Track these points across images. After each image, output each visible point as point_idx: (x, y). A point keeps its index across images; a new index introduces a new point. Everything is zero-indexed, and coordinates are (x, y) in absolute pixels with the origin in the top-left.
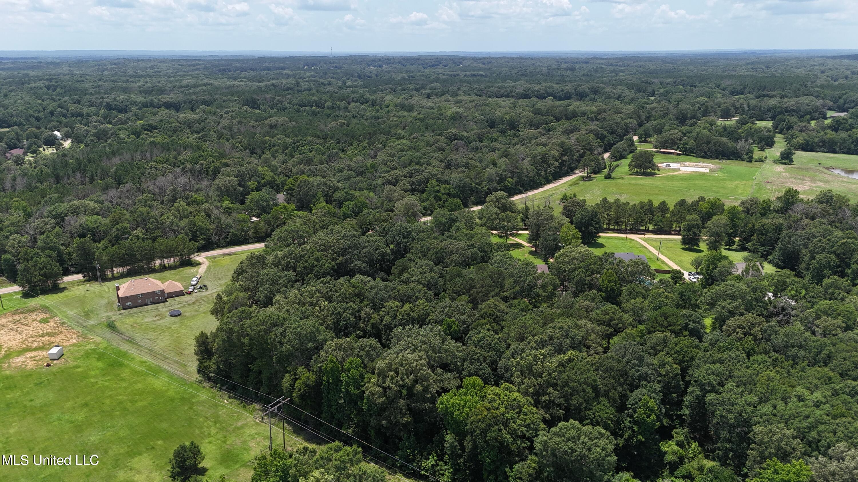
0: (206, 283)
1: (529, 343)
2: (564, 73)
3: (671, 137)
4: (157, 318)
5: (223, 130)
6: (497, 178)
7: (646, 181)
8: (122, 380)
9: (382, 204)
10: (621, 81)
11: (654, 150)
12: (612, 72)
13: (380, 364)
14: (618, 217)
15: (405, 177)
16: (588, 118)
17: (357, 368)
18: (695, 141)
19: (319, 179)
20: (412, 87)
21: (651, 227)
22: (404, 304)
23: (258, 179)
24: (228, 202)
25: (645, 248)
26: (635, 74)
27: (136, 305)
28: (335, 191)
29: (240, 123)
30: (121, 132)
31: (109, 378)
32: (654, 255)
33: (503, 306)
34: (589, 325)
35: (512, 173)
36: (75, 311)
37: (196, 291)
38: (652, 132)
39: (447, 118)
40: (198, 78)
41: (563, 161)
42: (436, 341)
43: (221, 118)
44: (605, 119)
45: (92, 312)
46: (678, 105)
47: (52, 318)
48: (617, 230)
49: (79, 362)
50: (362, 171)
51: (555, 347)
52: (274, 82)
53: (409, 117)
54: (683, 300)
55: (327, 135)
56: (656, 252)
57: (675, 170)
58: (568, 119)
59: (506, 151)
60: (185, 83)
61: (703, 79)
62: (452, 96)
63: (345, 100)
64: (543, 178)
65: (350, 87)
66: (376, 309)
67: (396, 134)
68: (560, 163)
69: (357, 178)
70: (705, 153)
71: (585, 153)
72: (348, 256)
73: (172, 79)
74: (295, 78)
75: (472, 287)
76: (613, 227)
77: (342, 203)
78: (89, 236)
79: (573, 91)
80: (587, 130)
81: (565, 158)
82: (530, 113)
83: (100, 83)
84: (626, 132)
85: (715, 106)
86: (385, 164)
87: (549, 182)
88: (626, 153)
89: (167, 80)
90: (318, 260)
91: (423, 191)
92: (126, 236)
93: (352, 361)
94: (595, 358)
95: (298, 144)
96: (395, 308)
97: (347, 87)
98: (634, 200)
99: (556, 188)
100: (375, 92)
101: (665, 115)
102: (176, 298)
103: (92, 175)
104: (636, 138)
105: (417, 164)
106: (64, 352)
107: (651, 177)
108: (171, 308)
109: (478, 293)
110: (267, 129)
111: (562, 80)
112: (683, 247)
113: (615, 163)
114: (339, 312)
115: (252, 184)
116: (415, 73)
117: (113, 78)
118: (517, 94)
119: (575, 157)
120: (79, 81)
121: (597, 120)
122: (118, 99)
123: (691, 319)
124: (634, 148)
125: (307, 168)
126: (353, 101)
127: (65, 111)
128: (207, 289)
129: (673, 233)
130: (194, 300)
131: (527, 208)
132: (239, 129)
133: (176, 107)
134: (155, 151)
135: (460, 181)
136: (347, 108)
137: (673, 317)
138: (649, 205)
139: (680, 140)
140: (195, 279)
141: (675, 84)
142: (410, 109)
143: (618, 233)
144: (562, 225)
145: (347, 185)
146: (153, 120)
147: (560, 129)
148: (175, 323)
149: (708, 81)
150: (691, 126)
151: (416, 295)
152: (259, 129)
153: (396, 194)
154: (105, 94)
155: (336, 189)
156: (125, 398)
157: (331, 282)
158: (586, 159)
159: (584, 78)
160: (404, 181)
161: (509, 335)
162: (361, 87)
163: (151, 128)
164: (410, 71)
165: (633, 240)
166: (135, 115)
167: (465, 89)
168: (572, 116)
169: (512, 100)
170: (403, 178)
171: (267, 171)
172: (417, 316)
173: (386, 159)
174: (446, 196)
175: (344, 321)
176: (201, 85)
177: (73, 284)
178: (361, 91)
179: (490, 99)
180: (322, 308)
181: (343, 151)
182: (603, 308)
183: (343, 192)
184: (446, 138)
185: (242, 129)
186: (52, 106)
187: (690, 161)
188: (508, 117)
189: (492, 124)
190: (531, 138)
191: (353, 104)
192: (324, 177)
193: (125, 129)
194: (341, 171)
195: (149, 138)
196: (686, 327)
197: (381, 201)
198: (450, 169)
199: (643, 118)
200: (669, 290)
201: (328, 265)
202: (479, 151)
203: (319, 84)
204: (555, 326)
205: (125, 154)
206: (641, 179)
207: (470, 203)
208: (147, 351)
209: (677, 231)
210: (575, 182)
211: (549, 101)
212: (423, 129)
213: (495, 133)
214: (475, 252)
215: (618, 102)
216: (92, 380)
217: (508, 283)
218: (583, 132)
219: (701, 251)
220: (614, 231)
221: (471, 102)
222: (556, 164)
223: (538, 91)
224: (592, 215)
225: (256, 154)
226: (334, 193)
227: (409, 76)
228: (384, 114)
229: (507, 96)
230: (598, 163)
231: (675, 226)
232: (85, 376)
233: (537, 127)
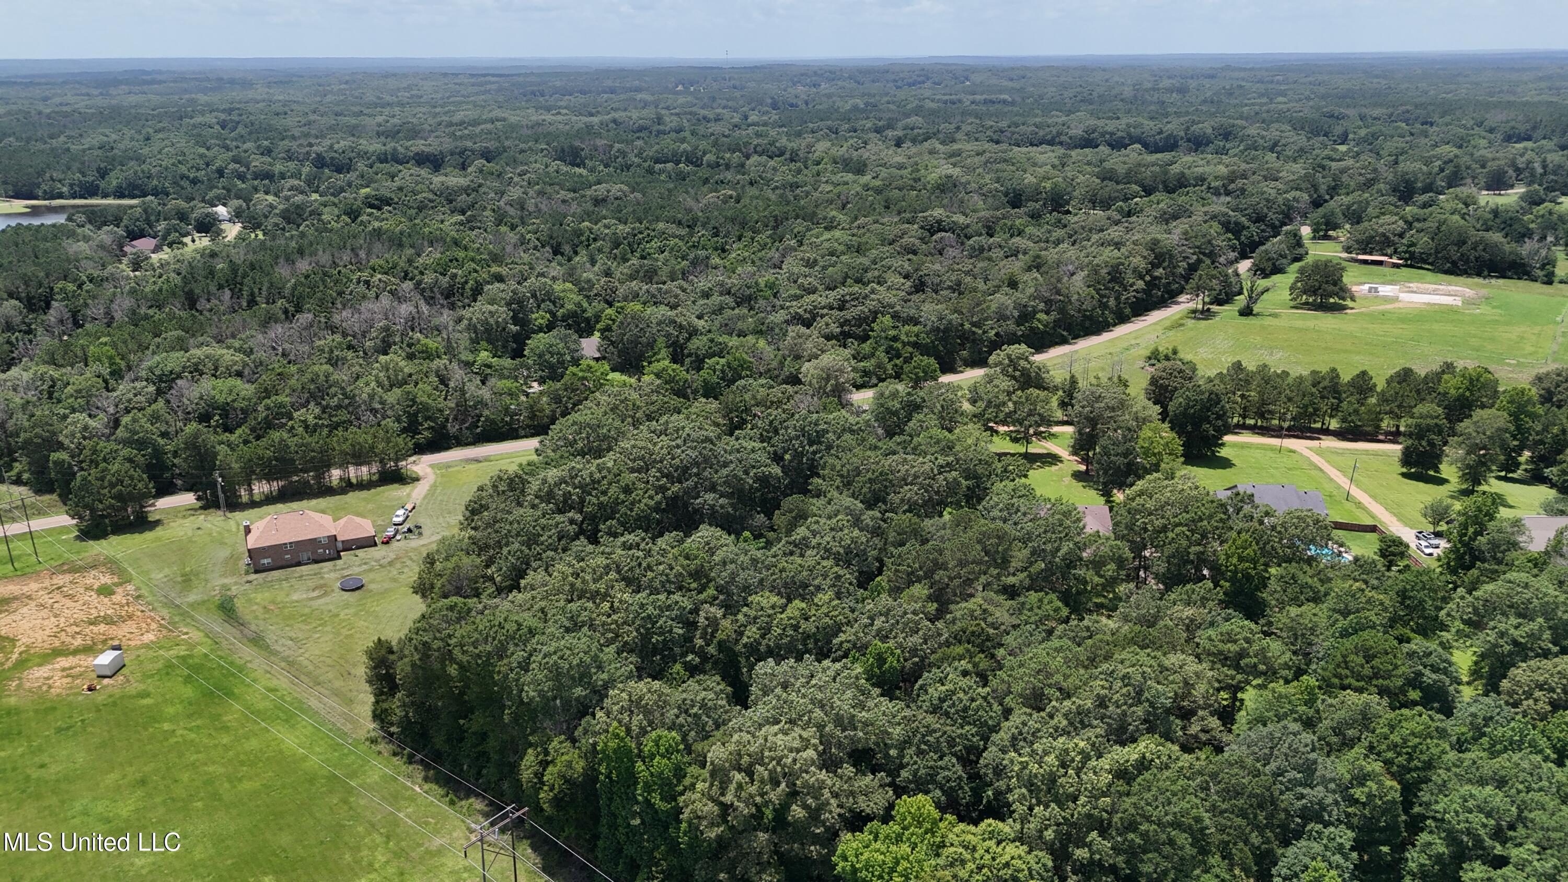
0: (421, 521)
1: (1051, 717)
2: (1166, 97)
3: (1381, 230)
4: (315, 594)
5: (508, 208)
6: (1016, 314)
7: (1325, 322)
8: (221, 728)
9: (782, 364)
10: (1280, 112)
11: (1345, 255)
12: (1261, 95)
13: (717, 753)
14: (1263, 403)
15: (832, 308)
16: (1209, 188)
17: (668, 754)
18: (1433, 239)
19: (663, 311)
20: (869, 125)
21: (1334, 424)
22: (790, 600)
23: (552, 307)
24: (486, 353)
25: (1321, 470)
26: (1308, 99)
27: (280, 564)
28: (691, 335)
29: (541, 193)
30: (327, 209)
31: (199, 722)
32: (1339, 487)
33: (1002, 612)
34: (1193, 666)
35: (1048, 302)
36: (167, 571)
37: (398, 537)
38: (1340, 219)
39: (928, 187)
40: (484, 107)
41: (1154, 278)
42: (844, 703)
43: (509, 185)
44: (1243, 191)
45: (197, 575)
46: (1396, 163)
47: (121, 584)
48: (1261, 428)
49: (149, 685)
50: (750, 296)
51: (1108, 724)
52: (617, 115)
53: (855, 184)
54: (1407, 607)
55: (695, 220)
56: (1344, 482)
57: (1387, 299)
58: (1170, 191)
59: (1038, 257)
60: (458, 117)
61: (1447, 109)
62: (943, 143)
63: (740, 151)
64: (1112, 312)
65: (754, 124)
66: (730, 608)
67: (825, 218)
68: (1146, 283)
69: (737, 311)
70: (1454, 263)
71: (1199, 261)
72: (690, 483)
73: (438, 110)
74: (656, 107)
75: (938, 566)
76: (1252, 422)
77: (702, 361)
78: (217, 418)
79: (1182, 134)
80: (1206, 213)
81: (1159, 272)
82: (1094, 179)
83: (312, 117)
84: (1287, 218)
85: (1474, 166)
86: (795, 282)
87: (1123, 319)
88: (1284, 261)
89: (430, 113)
90: (627, 490)
91: (865, 338)
92: (284, 421)
93: (660, 737)
94: (1198, 759)
95: (641, 236)
96: (771, 612)
97: (749, 126)
98: (1299, 368)
99: (1137, 335)
100: (799, 134)
101: (1368, 184)
102: (358, 552)
103: (252, 294)
104: (1306, 231)
105: (858, 281)
106: (126, 661)
107: (1337, 315)
108: (346, 573)
109: (951, 579)
110: (589, 206)
111: (1162, 113)
112: (1404, 470)
113: (1262, 283)
114: (649, 616)
115: (539, 317)
116: (877, 98)
117: (336, 109)
118: (1071, 138)
119: (1181, 270)
120: (278, 114)
121: (1228, 193)
122: (336, 147)
123: (1429, 661)
124: (1302, 251)
125: (645, 287)
126: (756, 152)
127: (242, 169)
128: (420, 534)
129: (1381, 437)
130: (392, 556)
131: (1073, 381)
132: (536, 206)
133: (434, 162)
134: (377, 247)
135: (941, 319)
136: (743, 165)
137: (1385, 658)
138: (1332, 379)
139: (1401, 235)
140: (401, 512)
141: (1391, 119)
142: (860, 169)
143: (1263, 435)
144: (1145, 420)
145: (717, 323)
146: (386, 188)
147: (1152, 211)
148: (347, 606)
149: (1458, 113)
150: (1425, 206)
151: (816, 582)
152: (574, 206)
153: (809, 345)
154: (317, 137)
155: (693, 332)
156: (221, 770)
157: (642, 546)
158: (1201, 276)
159: (1204, 108)
160: (826, 319)
161: (1010, 686)
162: (775, 125)
163: (379, 203)
164: (869, 95)
165: (1294, 452)
166: (362, 177)
167: (969, 128)
168: (1179, 184)
169: (1060, 151)
170: (825, 311)
171: (571, 290)
172: (814, 630)
173: (796, 270)
174: (910, 349)
175: (660, 634)
176: (485, 122)
177: (176, 512)
178: (773, 133)
179: (1016, 149)
180: (616, 604)
181: (724, 251)
182: (1226, 627)
183: (705, 339)
184: (922, 228)
185: (543, 207)
186: (221, 158)
187: (1421, 280)
188: (1048, 185)
189: (1016, 200)
190: (1090, 230)
191: (755, 158)
192: (673, 307)
193: (335, 204)
194: (706, 295)
195: (373, 221)
196: (1415, 681)
197: (779, 357)
198: (923, 291)
199: (1323, 188)
200: (1375, 582)
201: (646, 501)
202: (985, 254)
203: (699, 120)
204: (1113, 672)
205: (321, 253)
206: (1316, 318)
207: (959, 363)
208: (283, 664)
209: (1391, 433)
210: (1176, 321)
211: (1134, 153)
212: (879, 208)
213: (1019, 218)
214: (955, 479)
215: (1271, 157)
216: (166, 726)
217: (1020, 555)
218: (1198, 218)
219: (1442, 482)
220: (1254, 429)
221: (978, 155)
222: (1140, 284)
223: (1112, 134)
224: (1209, 399)
225: (562, 254)
226: (688, 339)
227: (867, 104)
228: (810, 179)
229: (1051, 143)
230: (1226, 282)
231: (1387, 424)
232: (153, 716)
233: (1106, 205)
